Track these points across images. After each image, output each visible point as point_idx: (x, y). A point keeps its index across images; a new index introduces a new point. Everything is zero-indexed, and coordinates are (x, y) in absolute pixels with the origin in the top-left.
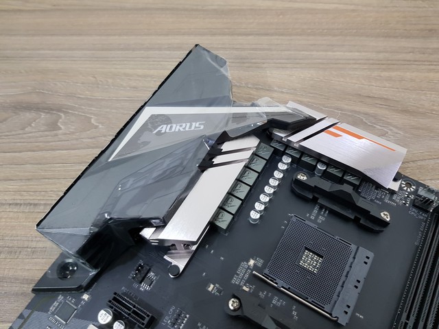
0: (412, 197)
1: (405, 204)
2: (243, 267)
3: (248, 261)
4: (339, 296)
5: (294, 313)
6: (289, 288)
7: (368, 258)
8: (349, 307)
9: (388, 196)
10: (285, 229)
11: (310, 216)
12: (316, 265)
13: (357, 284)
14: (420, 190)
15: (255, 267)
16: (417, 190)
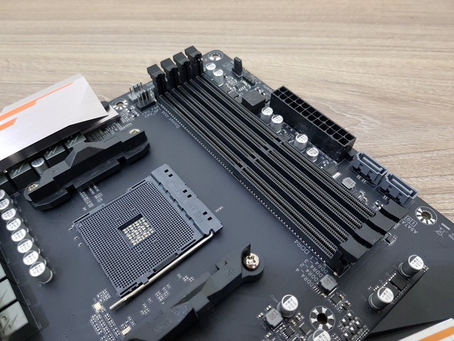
0: (133, 107)
1: (136, 116)
2: (98, 322)
3: (93, 312)
4: (190, 218)
5: (186, 279)
6: (154, 270)
7: (166, 171)
8: (205, 213)
9: (118, 125)
10: (84, 243)
11: (87, 207)
12: (145, 226)
13: (187, 194)
14: (130, 97)
15: (106, 304)
16: (130, 101)
